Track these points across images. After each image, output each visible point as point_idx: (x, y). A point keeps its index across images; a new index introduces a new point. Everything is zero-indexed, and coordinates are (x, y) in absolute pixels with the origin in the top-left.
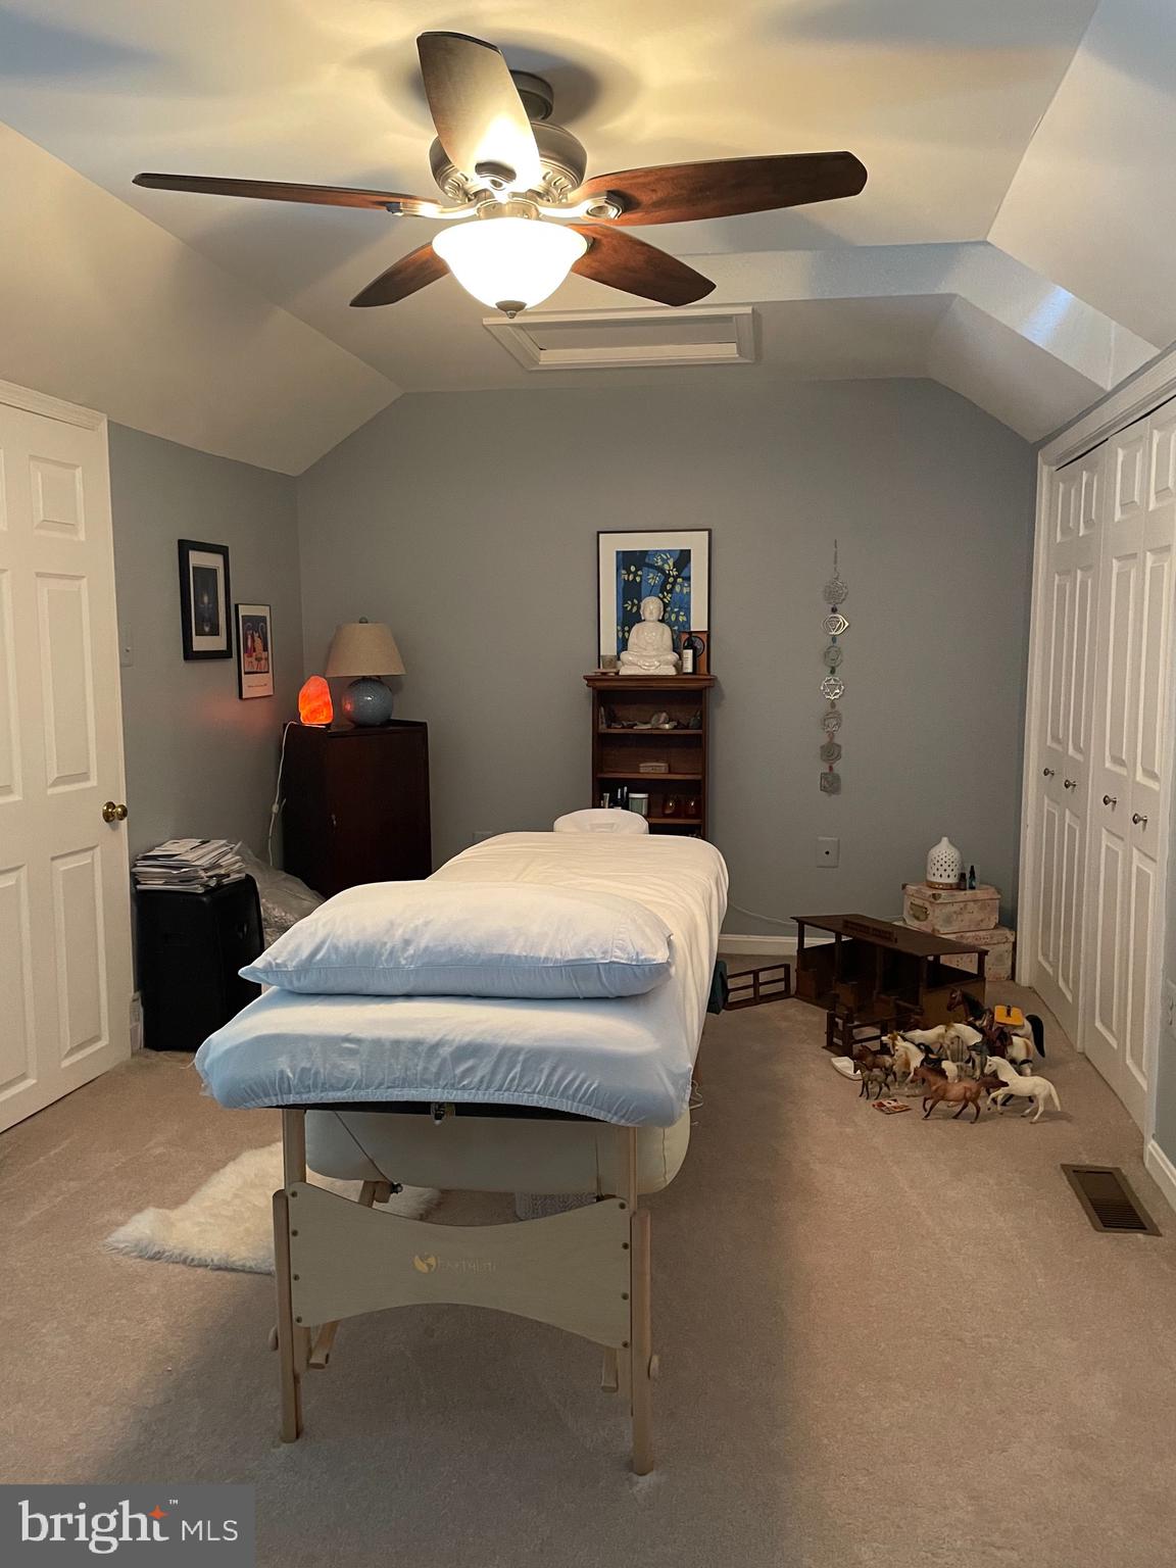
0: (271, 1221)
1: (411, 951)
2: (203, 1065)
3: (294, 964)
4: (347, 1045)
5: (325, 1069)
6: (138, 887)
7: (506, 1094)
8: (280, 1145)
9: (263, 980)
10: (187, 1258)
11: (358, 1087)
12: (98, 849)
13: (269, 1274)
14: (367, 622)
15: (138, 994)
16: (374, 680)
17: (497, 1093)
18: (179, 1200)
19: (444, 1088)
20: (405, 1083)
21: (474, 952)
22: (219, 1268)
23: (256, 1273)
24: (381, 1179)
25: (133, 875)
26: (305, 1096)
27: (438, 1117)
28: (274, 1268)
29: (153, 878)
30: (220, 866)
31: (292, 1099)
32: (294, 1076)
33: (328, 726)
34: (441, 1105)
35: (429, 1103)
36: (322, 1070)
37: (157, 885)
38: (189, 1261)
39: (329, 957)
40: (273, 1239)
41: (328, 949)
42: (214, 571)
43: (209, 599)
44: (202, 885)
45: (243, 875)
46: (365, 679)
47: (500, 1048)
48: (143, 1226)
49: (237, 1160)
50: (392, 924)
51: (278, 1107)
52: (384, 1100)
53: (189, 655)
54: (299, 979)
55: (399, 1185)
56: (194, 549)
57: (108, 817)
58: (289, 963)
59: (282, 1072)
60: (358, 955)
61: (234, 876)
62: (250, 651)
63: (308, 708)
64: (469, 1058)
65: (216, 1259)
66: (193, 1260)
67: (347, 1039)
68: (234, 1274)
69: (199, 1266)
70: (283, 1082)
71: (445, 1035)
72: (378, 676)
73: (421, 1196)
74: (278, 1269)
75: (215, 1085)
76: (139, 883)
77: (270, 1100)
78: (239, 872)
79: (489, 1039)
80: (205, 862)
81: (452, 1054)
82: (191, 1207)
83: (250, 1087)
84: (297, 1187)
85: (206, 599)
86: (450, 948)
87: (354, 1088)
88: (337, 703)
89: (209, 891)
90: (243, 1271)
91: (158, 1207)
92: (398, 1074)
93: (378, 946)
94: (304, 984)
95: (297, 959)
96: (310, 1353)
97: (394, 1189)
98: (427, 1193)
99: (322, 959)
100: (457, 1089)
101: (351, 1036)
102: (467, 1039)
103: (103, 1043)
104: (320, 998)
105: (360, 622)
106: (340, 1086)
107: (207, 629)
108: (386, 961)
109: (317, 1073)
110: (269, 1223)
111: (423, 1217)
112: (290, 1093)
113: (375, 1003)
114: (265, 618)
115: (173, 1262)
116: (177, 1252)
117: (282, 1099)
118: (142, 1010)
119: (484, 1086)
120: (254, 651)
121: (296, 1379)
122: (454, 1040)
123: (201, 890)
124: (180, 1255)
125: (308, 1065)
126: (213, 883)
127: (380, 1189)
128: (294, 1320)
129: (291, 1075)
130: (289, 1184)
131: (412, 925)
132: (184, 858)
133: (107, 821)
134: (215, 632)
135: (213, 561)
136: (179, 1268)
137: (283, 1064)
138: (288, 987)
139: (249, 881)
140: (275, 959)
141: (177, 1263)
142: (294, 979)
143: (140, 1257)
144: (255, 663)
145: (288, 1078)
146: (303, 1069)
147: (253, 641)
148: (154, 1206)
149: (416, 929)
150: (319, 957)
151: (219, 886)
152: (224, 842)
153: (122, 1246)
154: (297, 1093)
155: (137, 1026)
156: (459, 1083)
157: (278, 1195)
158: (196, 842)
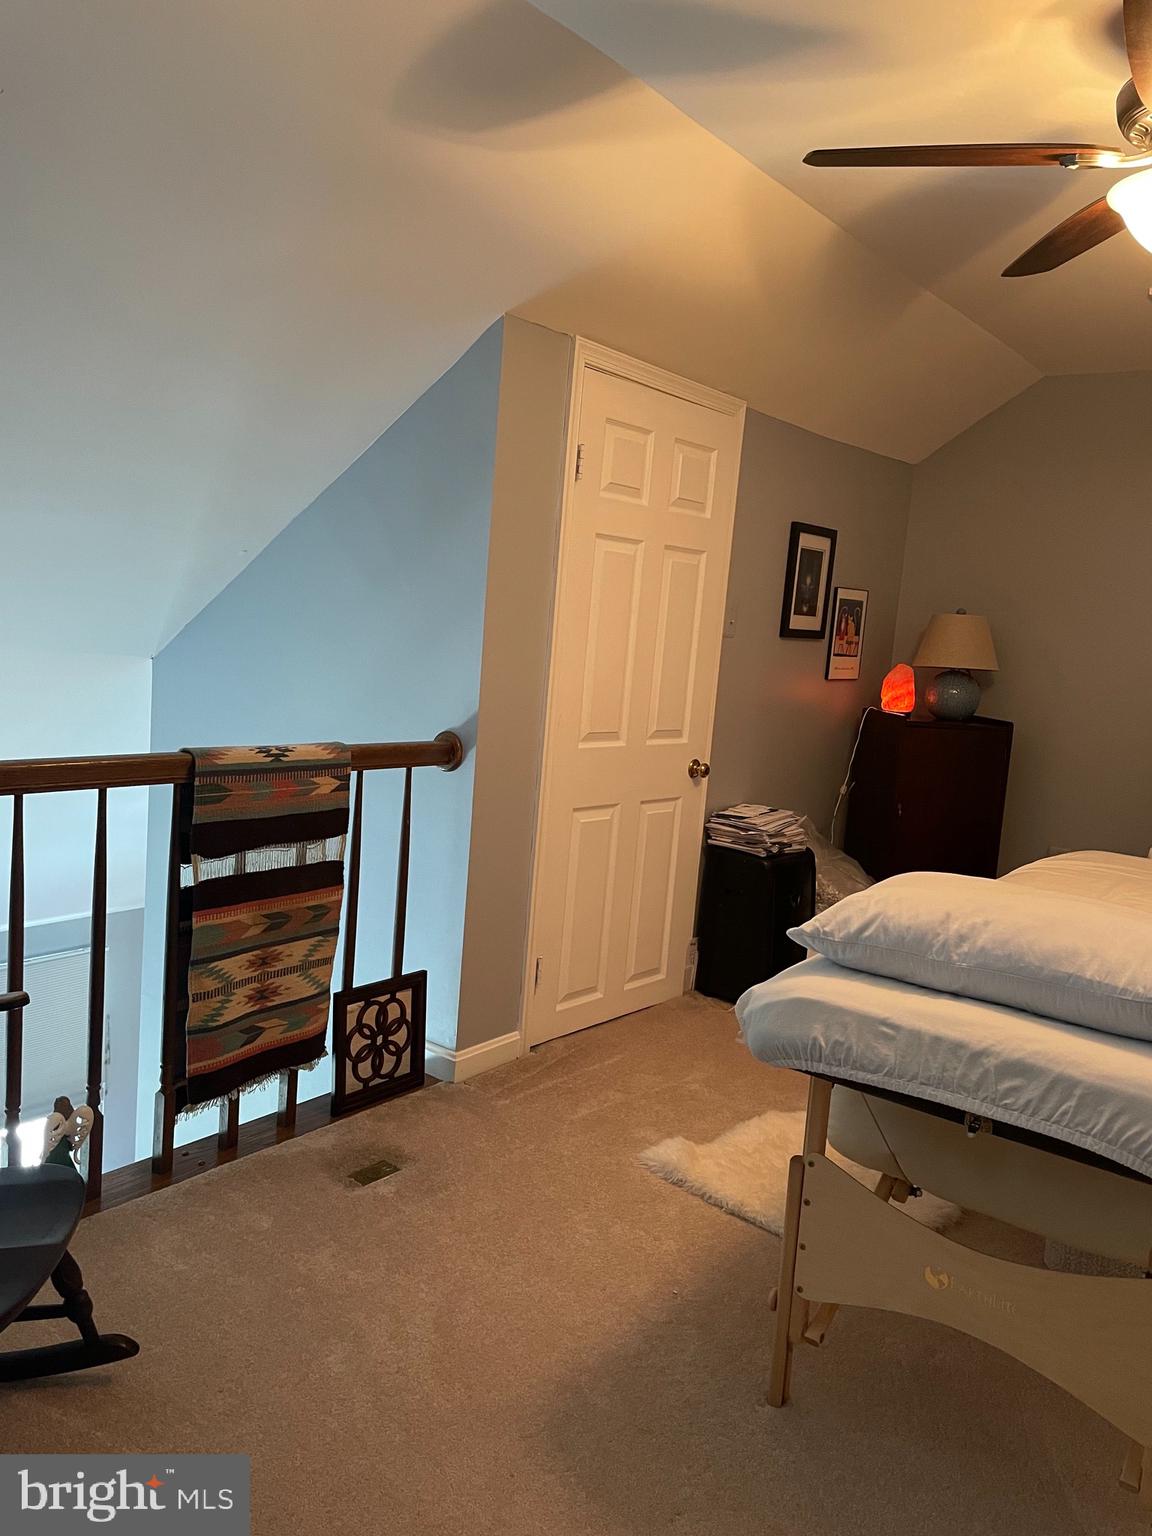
0: (786, 1184)
1: (965, 948)
2: (742, 1013)
3: (841, 935)
4: (885, 1029)
5: (859, 1046)
6: (709, 841)
7: (1054, 1126)
8: (804, 1114)
9: (809, 945)
10: (705, 1194)
11: (889, 1074)
12: (680, 801)
13: (777, 1235)
14: (964, 613)
15: (696, 939)
16: (963, 674)
17: (1043, 1122)
18: (705, 1138)
19: (983, 1100)
20: (941, 1084)
21: (1037, 964)
22: (732, 1214)
23: (764, 1229)
24: (900, 1177)
25: (706, 830)
26: (835, 1069)
27: (972, 1130)
28: (782, 1231)
29: (722, 836)
30: (784, 835)
31: (821, 1068)
32: (826, 1045)
33: (908, 715)
34: (977, 1118)
35: (964, 1112)
36: (855, 1048)
37: (725, 842)
38: (706, 1198)
39: (877, 936)
40: (785, 1201)
41: (878, 927)
42: (819, 555)
43: (812, 580)
44: (765, 850)
45: (804, 847)
46: (953, 672)
47: (1053, 1075)
48: (670, 1151)
49: (762, 1117)
50: (948, 915)
51: (807, 1072)
52: (915, 1095)
53: (786, 632)
54: (844, 952)
55: (919, 1189)
56: (804, 532)
57: (692, 773)
58: (836, 933)
59: (815, 1039)
60: (907, 940)
61: (795, 847)
62: (841, 634)
63: (890, 695)
64: (1017, 1076)
65: (731, 1203)
66: (710, 1197)
67: (884, 1022)
68: (744, 1224)
69: (715, 1205)
70: (814, 1051)
71: (993, 1045)
72: (968, 670)
73: (941, 1208)
74: (787, 1234)
75: (750, 1036)
76: (710, 838)
77: (801, 1064)
78: (801, 843)
79: (1042, 1063)
80: (771, 828)
81: (996, 1067)
82: (715, 1147)
83: (783, 1046)
84: (814, 1157)
85: (809, 581)
86: (1010, 955)
87: (885, 1075)
88: (920, 693)
89: (771, 856)
90: (754, 1224)
91: (687, 1138)
92: (934, 1073)
93: (930, 937)
94: (849, 957)
95: (846, 931)
96: (806, 1326)
97: (914, 1192)
98: (949, 1208)
99: (870, 936)
100: (998, 1106)
101: (889, 1021)
102: (1017, 1056)
103: (661, 977)
104: (862, 975)
105: (958, 613)
106: (872, 1068)
107: (805, 609)
108: (937, 952)
109: (850, 1049)
110: (783, 1185)
111: (942, 1230)
112: (820, 1061)
113: (918, 994)
114: (862, 602)
115: (692, 1194)
116: (697, 1185)
117: (812, 1066)
118: (697, 955)
119: (1030, 1111)
120: (846, 634)
121: (789, 1347)
122: (999, 1054)
123: (763, 854)
124: (700, 1189)
125: (842, 1039)
126: (775, 850)
127: (897, 1187)
128: (795, 1290)
129: (823, 1044)
130: (808, 1153)
131: (969, 922)
132: (753, 822)
133: (691, 776)
134: (812, 612)
135: (820, 544)
136: (696, 1201)
137: (817, 1031)
138: (831, 956)
139: (808, 855)
140: (823, 926)
141: (696, 1195)
142: (840, 952)
143: (666, 1179)
144: (845, 646)
145: (821, 1046)
146: (836, 1042)
147: (847, 624)
148: (684, 1137)
149: (973, 927)
150: (867, 934)
151: (781, 853)
152: (791, 813)
153: (652, 1164)
154: (827, 1064)
155: (690, 969)
156: (1001, 1100)
157: (795, 1160)
158: (765, 809)
